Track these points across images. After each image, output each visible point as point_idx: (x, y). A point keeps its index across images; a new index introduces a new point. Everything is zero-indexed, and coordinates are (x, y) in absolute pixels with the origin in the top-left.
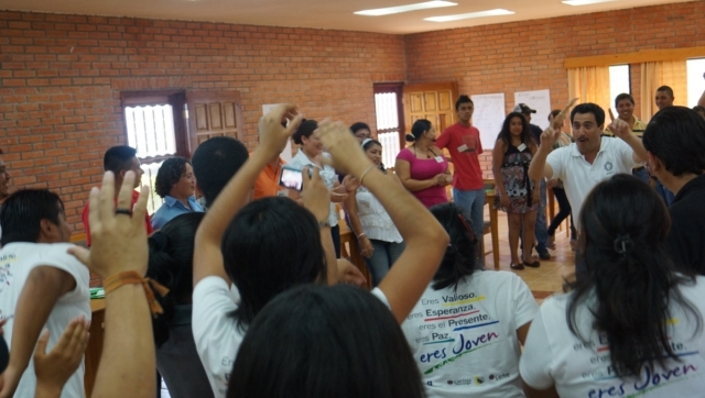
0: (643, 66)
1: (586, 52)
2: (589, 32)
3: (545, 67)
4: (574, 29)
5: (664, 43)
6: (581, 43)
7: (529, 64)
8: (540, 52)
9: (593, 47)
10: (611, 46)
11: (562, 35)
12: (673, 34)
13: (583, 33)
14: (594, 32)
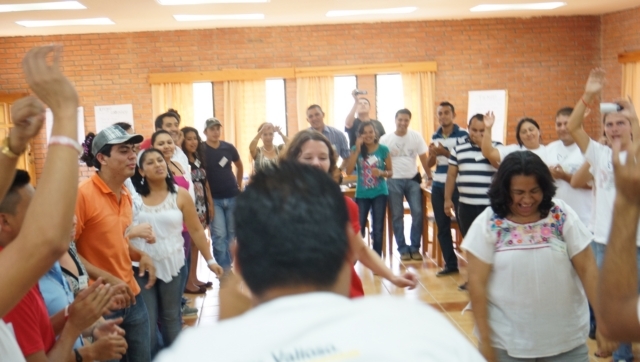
0: (226, 85)
1: (170, 68)
2: (173, 49)
3: (128, 81)
4: (158, 45)
5: (244, 64)
6: (164, 59)
7: (110, 77)
8: (122, 66)
9: (177, 64)
10: (195, 63)
11: (145, 50)
12: (253, 55)
13: (167, 49)
14: (177, 49)
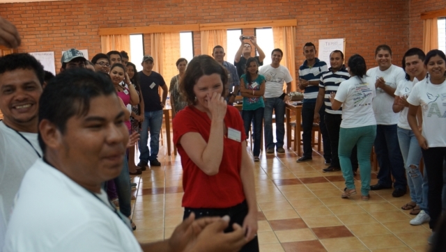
0: (152, 36)
1: (113, 25)
2: (115, 11)
3: (85, 34)
4: (105, 8)
5: (165, 21)
6: (109, 18)
7: (72, 31)
8: (80, 23)
9: (118, 22)
10: (131, 21)
11: (96, 12)
12: (171, 15)
13: (111, 12)
14: (118, 11)
